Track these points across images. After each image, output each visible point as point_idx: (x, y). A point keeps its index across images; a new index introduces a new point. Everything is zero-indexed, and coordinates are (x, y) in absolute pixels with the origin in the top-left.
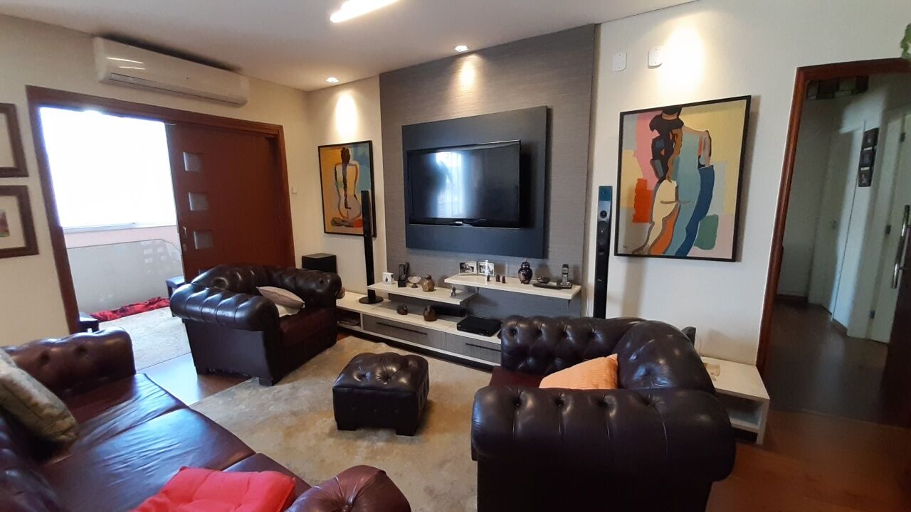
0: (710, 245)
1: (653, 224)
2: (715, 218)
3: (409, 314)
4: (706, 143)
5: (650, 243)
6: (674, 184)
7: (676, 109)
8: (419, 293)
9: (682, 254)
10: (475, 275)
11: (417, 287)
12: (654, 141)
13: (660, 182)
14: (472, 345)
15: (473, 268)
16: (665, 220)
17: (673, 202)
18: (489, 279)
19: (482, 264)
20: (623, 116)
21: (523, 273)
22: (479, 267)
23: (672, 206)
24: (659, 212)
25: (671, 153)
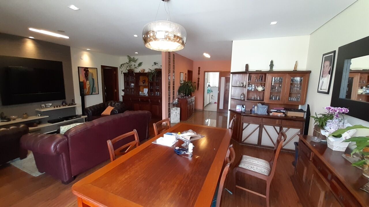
1: (87, 89)
4: (92, 75)
7: (87, 68)
8: (21, 120)
9: (92, 94)
10: (45, 108)
12: (85, 73)
15: (43, 106)
18: (54, 107)
19: (46, 104)
20: (78, 67)
21: (64, 103)
22: (45, 106)
23: (89, 85)
24: (87, 87)
25: (88, 76)
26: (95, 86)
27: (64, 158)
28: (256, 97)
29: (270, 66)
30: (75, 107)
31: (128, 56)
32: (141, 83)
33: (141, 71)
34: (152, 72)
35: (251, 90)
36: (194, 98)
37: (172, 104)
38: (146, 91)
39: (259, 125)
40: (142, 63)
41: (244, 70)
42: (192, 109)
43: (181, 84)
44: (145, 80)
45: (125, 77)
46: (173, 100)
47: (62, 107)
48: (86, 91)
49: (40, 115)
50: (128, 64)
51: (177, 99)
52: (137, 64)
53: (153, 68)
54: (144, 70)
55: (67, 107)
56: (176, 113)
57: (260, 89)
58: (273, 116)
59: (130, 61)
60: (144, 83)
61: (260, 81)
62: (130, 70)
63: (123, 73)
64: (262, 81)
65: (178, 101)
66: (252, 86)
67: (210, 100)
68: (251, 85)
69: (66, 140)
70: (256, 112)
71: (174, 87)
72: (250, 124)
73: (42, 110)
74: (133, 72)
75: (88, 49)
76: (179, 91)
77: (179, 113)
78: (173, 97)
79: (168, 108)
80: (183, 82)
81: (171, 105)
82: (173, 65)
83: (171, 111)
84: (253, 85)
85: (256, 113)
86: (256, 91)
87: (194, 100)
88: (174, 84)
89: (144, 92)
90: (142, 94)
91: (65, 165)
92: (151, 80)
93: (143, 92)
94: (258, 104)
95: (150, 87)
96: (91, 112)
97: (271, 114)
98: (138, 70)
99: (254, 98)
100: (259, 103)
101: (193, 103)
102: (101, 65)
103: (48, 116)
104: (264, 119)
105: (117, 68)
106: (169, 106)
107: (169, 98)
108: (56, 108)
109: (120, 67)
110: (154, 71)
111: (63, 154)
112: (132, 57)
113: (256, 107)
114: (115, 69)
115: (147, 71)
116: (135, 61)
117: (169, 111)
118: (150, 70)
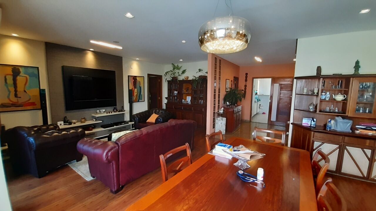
1: (134, 96)
4: (140, 83)
5: (134, 100)
6: (137, 89)
7: (136, 77)
8: (78, 125)
9: (138, 101)
11: (76, 123)
13: (135, 89)
15: (98, 112)
18: (107, 113)
19: (101, 110)
20: (128, 76)
21: (115, 110)
22: (100, 111)
23: (137, 93)
24: (135, 94)
25: (136, 84)
26: (141, 94)
27: (114, 166)
28: (332, 107)
29: (355, 67)
30: (123, 114)
31: (173, 64)
32: (184, 91)
33: (185, 78)
34: (197, 79)
35: (325, 99)
36: (241, 107)
37: (217, 113)
38: (189, 99)
39: (338, 146)
40: (186, 70)
41: (314, 73)
42: (239, 119)
43: (227, 92)
44: (188, 88)
45: (169, 84)
46: (218, 109)
47: (113, 113)
48: (134, 98)
49: (95, 120)
50: (172, 71)
51: (223, 108)
52: (180, 72)
53: (198, 75)
54: (188, 77)
55: (117, 113)
56: (221, 123)
57: (340, 98)
58: (359, 134)
59: (174, 69)
60: (187, 91)
61: (338, 87)
62: (174, 77)
63: (167, 81)
64: (341, 88)
65: (224, 110)
66: (326, 94)
67: (257, 110)
68: (325, 92)
69: (117, 147)
70: (333, 128)
71: (219, 95)
72: (324, 143)
73: (97, 116)
74: (177, 79)
75: (137, 59)
76: (225, 100)
77: (224, 124)
78: (219, 106)
79: (213, 118)
80: (229, 90)
81: (216, 115)
82: (219, 71)
83: (216, 121)
84: (328, 93)
85: (334, 130)
86: (332, 100)
87: (241, 110)
88: (219, 92)
89: (187, 100)
90: (185, 102)
91: (115, 174)
92: (196, 87)
93: (185, 100)
94: (337, 118)
95: (194, 95)
96: (137, 119)
97: (357, 132)
98: (181, 78)
99: (330, 109)
100: (338, 116)
101: (240, 113)
102: (148, 74)
103: (101, 121)
104: (346, 138)
105: (162, 76)
106: (214, 116)
107: (214, 107)
108: (108, 114)
109: (165, 75)
110: (198, 78)
111: (114, 162)
112: (176, 65)
113: (333, 122)
114: (160, 77)
115: (191, 78)
116: (178, 68)
117: (214, 121)
118: (194, 77)
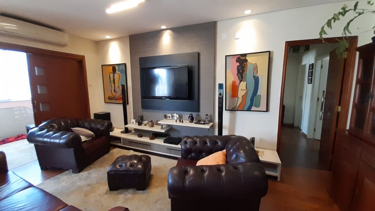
0: (258, 106)
1: (238, 98)
2: (260, 95)
3: (143, 137)
4: (256, 68)
5: (238, 105)
6: (245, 83)
7: (245, 55)
8: (147, 128)
9: (249, 110)
10: (171, 119)
11: (146, 125)
12: (238, 67)
13: (240, 82)
14: (170, 149)
15: (170, 117)
16: (243, 96)
17: (245, 90)
20: (227, 56)
21: (190, 118)
22: (172, 116)
24: (240, 94)
26: (258, 94)
48: (238, 102)
75: (247, 13)
